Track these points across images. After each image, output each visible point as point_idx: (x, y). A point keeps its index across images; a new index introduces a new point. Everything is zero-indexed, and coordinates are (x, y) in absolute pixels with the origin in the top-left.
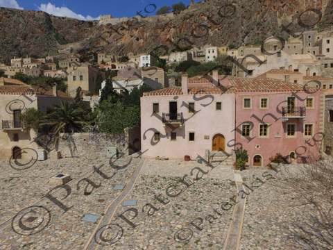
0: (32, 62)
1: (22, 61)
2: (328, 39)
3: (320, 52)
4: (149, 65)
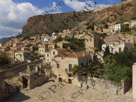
0: (70, 31)
1: (66, 31)
4: (120, 29)
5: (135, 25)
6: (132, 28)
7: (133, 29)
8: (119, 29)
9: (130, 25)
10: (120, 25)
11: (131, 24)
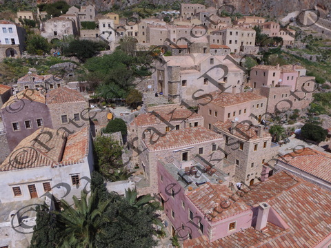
2: (231, 31)
3: (224, 42)
4: (17, 42)
5: (55, 33)
6: (49, 41)
7: (55, 48)
8: (13, 40)
9: (43, 30)
10: (14, 27)
11: (43, 26)
